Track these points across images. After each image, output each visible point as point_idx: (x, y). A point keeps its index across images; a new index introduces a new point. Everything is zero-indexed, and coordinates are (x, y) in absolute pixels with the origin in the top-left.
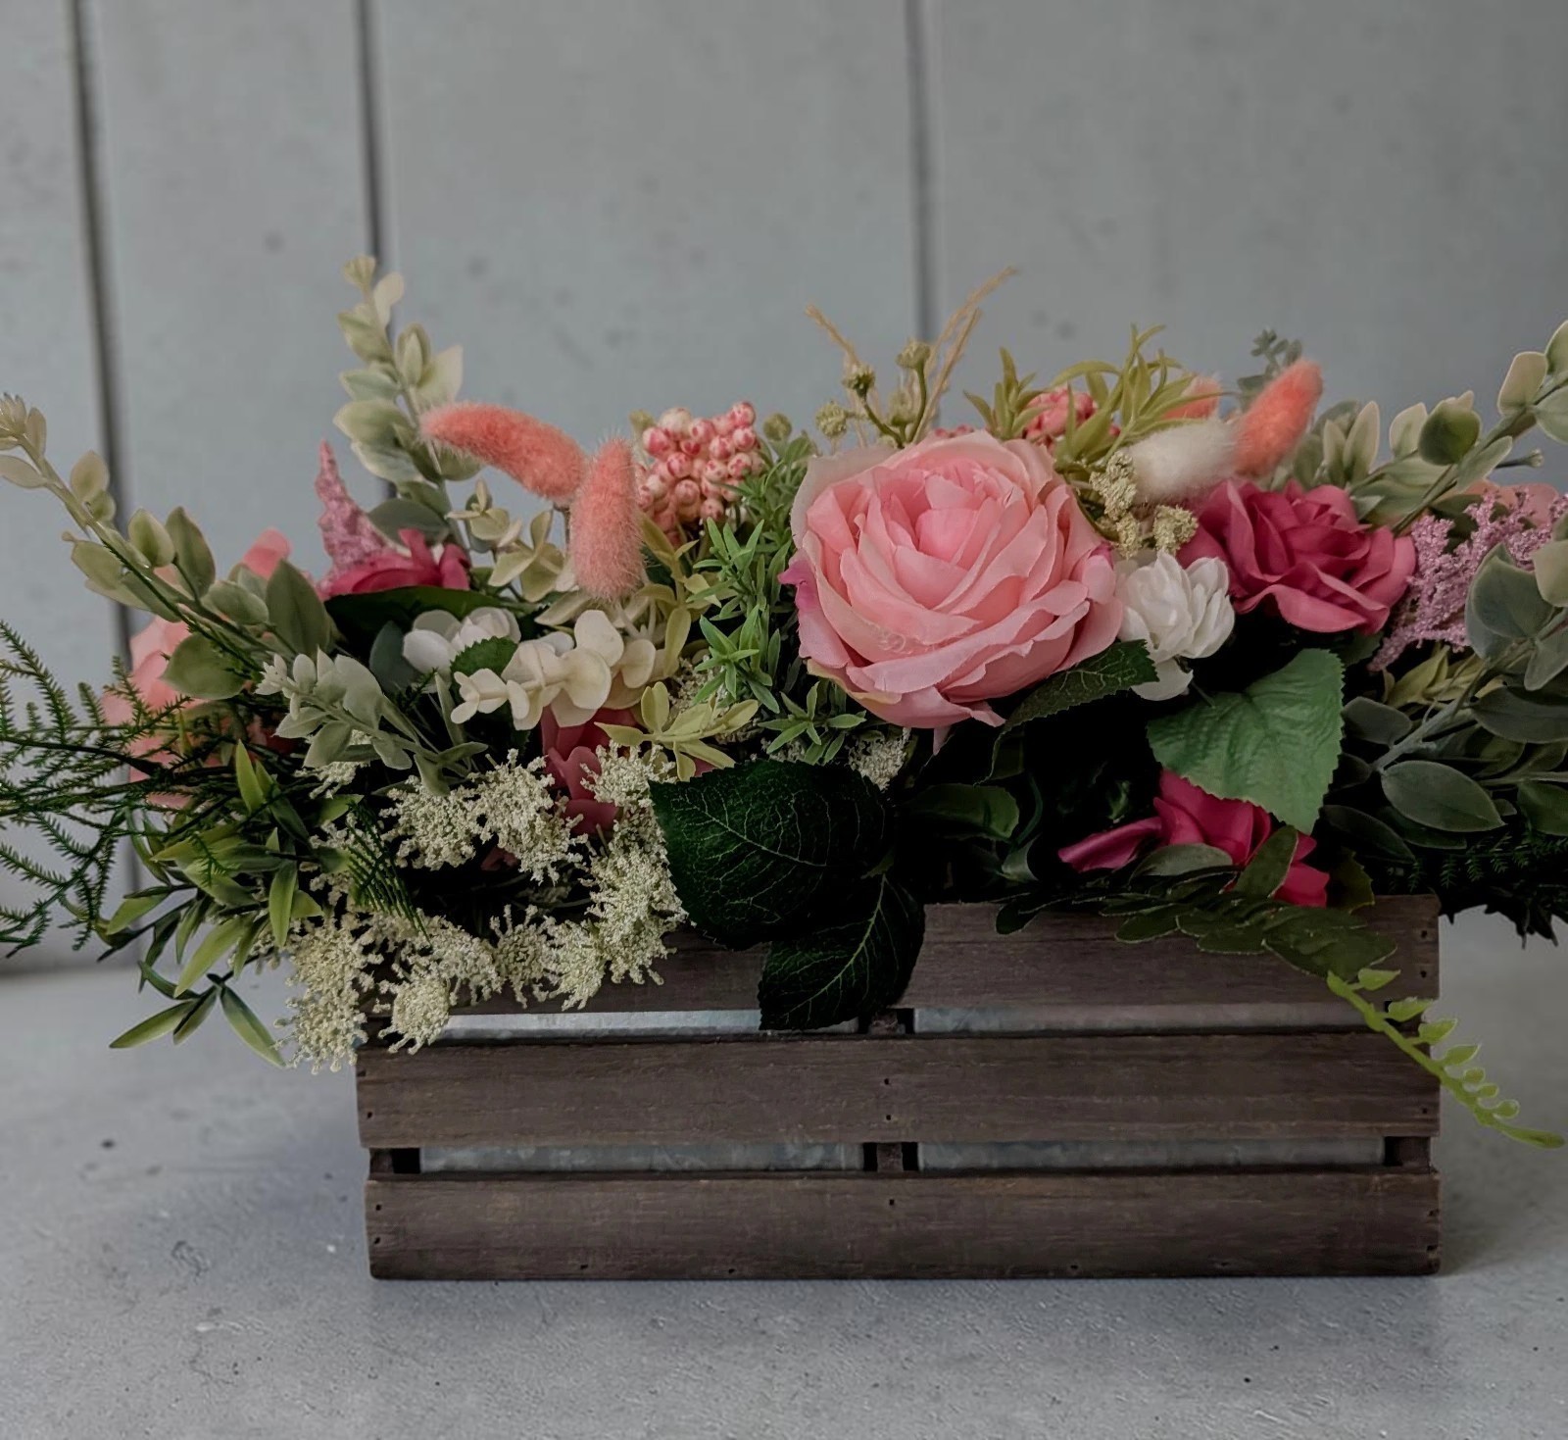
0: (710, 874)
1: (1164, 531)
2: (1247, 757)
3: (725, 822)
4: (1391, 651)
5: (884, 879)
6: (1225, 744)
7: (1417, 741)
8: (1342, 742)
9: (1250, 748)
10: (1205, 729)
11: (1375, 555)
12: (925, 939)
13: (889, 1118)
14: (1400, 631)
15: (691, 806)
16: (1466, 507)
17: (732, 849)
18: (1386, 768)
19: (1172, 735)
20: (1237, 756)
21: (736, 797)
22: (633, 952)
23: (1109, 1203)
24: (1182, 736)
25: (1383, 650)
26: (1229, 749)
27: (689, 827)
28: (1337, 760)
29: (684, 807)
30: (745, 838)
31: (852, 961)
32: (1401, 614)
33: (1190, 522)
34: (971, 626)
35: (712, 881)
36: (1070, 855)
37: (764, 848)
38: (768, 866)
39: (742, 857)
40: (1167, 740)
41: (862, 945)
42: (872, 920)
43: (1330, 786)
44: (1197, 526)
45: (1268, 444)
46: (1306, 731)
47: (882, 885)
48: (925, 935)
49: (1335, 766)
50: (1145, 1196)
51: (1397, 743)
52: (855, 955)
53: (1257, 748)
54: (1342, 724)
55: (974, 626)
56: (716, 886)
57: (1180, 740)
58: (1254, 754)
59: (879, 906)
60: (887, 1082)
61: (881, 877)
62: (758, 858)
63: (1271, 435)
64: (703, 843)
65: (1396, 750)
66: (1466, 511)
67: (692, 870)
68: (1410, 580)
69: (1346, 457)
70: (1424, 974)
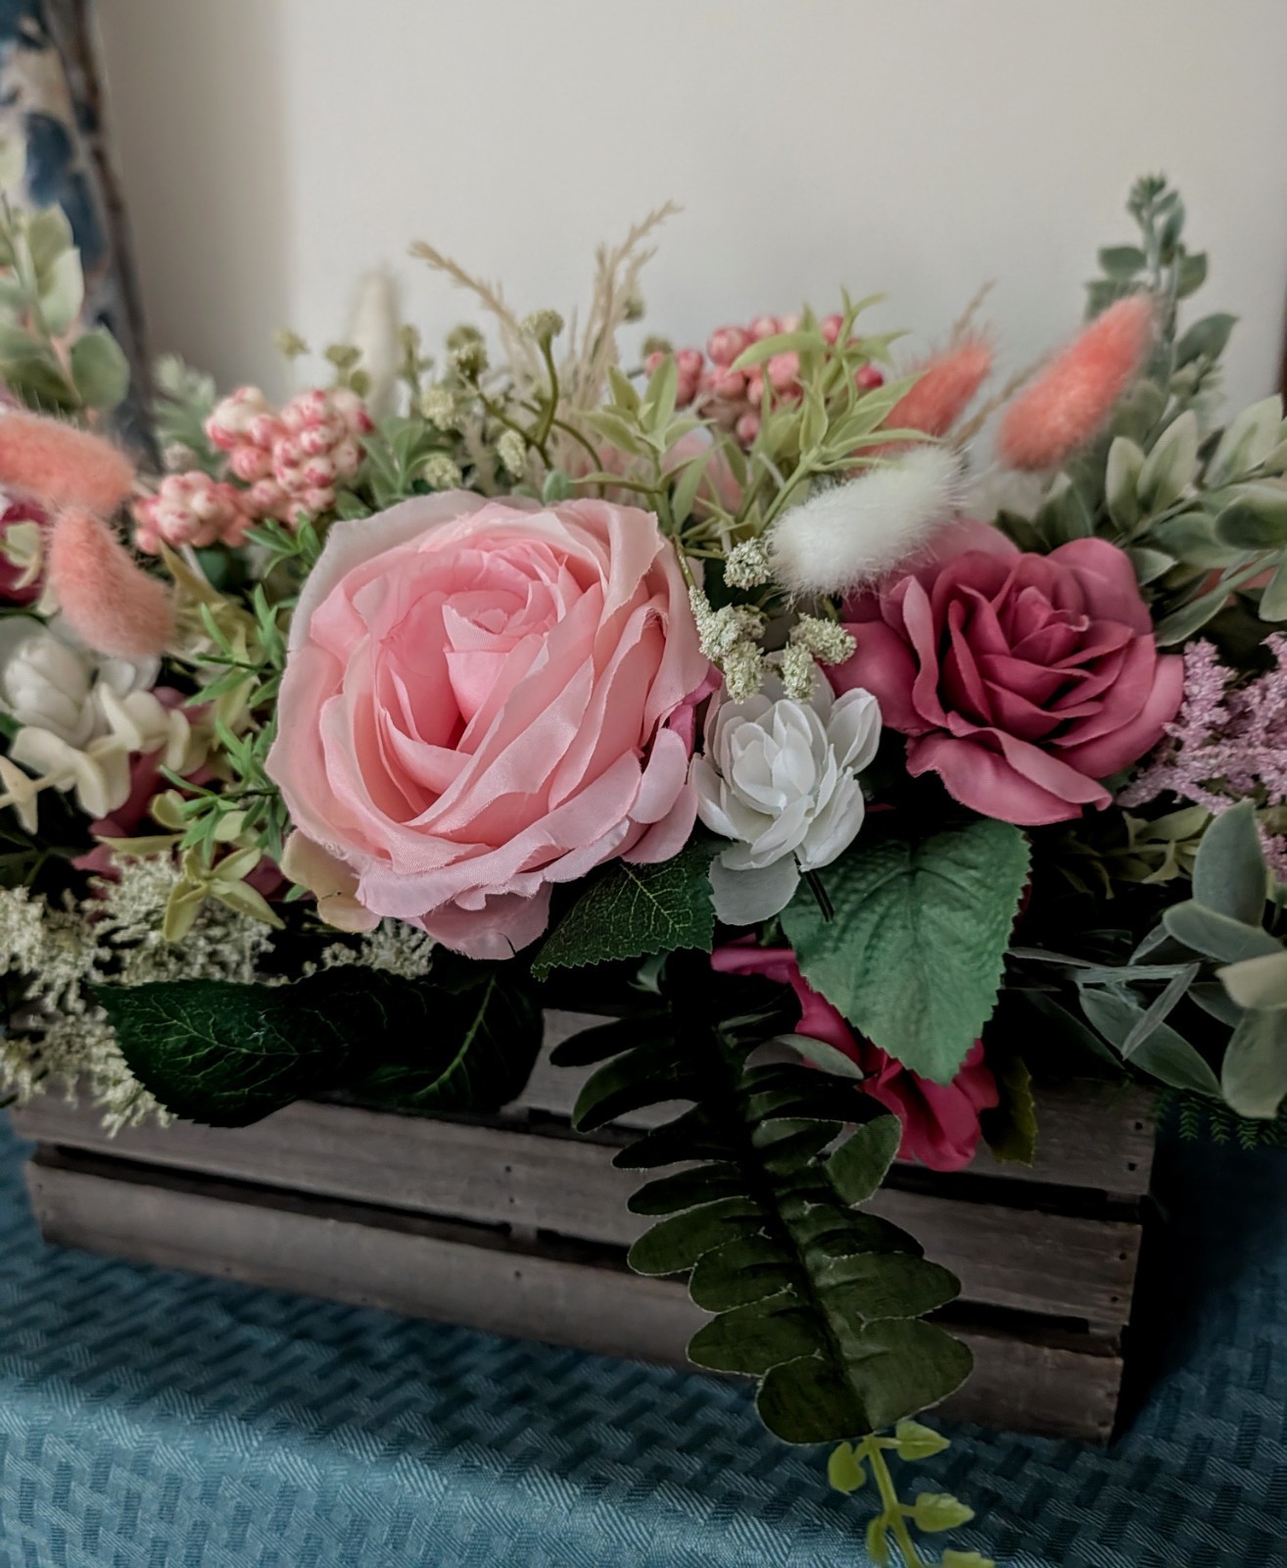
1: (794, 667)
4: (1143, 793)
5: (493, 982)
9: (888, 958)
11: (1125, 687)
13: (512, 1201)
14: (1159, 769)
15: (142, 1008)
16: (1267, 636)
21: (193, 1006)
25: (1133, 788)
26: (866, 950)
27: (146, 1027)
28: (991, 1010)
29: (133, 1008)
30: (216, 1043)
31: (446, 1074)
32: (1162, 752)
33: (843, 642)
35: (186, 1079)
41: (456, 1063)
42: (471, 1035)
44: (854, 648)
46: (961, 956)
47: (489, 990)
49: (989, 1018)
52: (450, 1068)
59: (480, 1017)
60: (508, 1169)
63: (1061, 419)
64: (166, 1044)
66: (1266, 641)
67: (158, 1069)
68: (1168, 727)
69: (1143, 483)
70: (1132, 1167)
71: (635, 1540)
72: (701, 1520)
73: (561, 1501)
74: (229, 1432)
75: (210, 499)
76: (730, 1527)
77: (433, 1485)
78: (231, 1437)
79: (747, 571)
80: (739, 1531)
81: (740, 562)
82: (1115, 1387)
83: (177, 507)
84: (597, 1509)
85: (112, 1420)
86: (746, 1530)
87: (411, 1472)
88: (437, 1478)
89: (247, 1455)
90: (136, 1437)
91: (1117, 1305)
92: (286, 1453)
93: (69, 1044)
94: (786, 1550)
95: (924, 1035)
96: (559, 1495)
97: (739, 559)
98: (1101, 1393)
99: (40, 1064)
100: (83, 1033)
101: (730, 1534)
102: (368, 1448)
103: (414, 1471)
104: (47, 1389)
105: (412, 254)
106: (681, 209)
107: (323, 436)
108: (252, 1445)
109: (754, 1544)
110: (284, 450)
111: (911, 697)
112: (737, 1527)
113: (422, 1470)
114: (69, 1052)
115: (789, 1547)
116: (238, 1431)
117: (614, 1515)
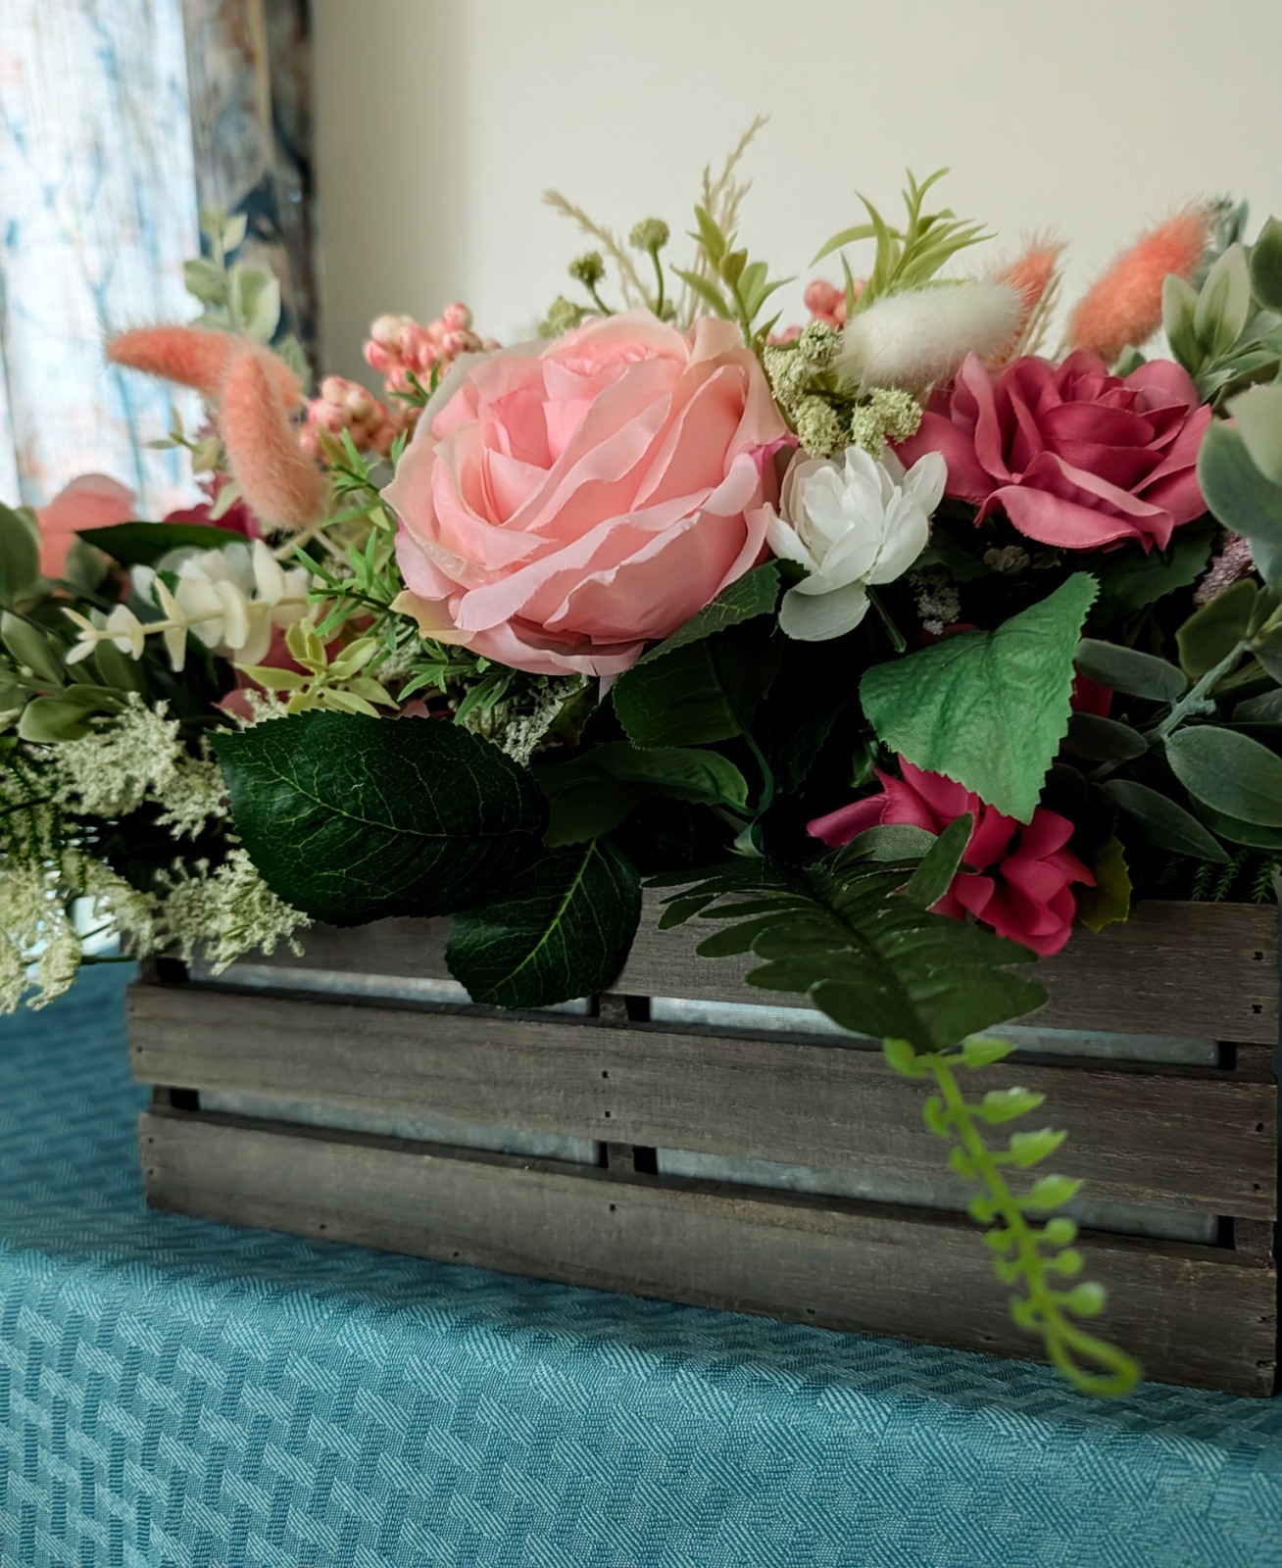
0: (286, 840)
2: (959, 714)
3: (293, 781)
4: (1221, 575)
5: (593, 847)
6: (939, 698)
7: (1198, 699)
8: (1072, 700)
9: (964, 705)
10: (926, 678)
12: (643, 918)
13: (608, 1114)
15: (255, 761)
17: (306, 812)
18: (1170, 735)
19: (884, 685)
20: (949, 713)
21: (300, 753)
22: (275, 918)
23: (850, 1244)
24: (897, 687)
25: (1211, 575)
26: (943, 706)
27: (255, 785)
28: (1066, 725)
29: (247, 761)
30: (319, 800)
31: (544, 940)
33: (909, 407)
34: (536, 546)
35: (289, 849)
36: (819, 827)
37: (345, 814)
38: (356, 835)
39: (320, 823)
40: (880, 691)
41: (556, 922)
42: (569, 895)
43: (1054, 759)
44: (920, 412)
45: (1118, 317)
46: (1035, 685)
47: (589, 853)
48: (643, 913)
49: (1065, 733)
50: (892, 1242)
51: (1180, 699)
52: (548, 933)
53: (974, 705)
54: (1073, 675)
55: (542, 546)
56: (295, 854)
57: (894, 692)
58: (968, 713)
59: (579, 879)
60: (605, 1075)
61: (587, 846)
62: (340, 824)
63: (1124, 304)
64: (272, 803)
65: (1180, 709)
67: (263, 835)
69: (1199, 322)
70: (1257, 1009)
71: (718, 1410)
72: (790, 1390)
73: (639, 1369)
74: (301, 1306)
75: (363, 395)
76: (823, 1396)
77: (505, 1353)
78: (303, 1311)
79: (818, 343)
80: (833, 1400)
81: (811, 337)
82: (1272, 1310)
83: (334, 399)
84: (678, 1377)
85: (186, 1295)
86: (841, 1399)
87: (482, 1342)
88: (509, 1347)
89: (317, 1327)
90: (208, 1312)
91: (1260, 1194)
92: (356, 1324)
93: (191, 909)
94: (885, 1418)
95: (1002, 772)
96: (636, 1363)
97: (810, 333)
98: (1255, 1320)
99: (162, 922)
100: (203, 899)
101: (822, 1402)
102: (440, 1320)
103: (486, 1341)
104: (127, 1271)
105: (545, 202)
106: (768, 119)
107: (461, 336)
108: (322, 1317)
109: (849, 1413)
110: (429, 352)
111: (974, 447)
112: (830, 1396)
113: (493, 1340)
114: (189, 915)
115: (889, 1416)
116: (310, 1306)
117: (696, 1383)
